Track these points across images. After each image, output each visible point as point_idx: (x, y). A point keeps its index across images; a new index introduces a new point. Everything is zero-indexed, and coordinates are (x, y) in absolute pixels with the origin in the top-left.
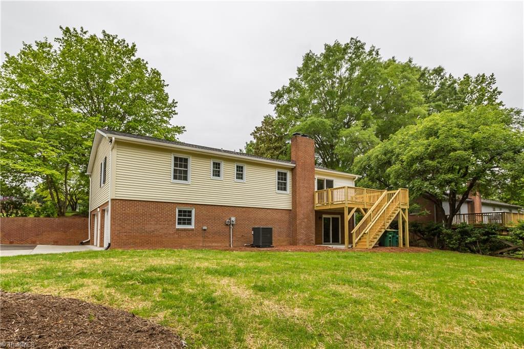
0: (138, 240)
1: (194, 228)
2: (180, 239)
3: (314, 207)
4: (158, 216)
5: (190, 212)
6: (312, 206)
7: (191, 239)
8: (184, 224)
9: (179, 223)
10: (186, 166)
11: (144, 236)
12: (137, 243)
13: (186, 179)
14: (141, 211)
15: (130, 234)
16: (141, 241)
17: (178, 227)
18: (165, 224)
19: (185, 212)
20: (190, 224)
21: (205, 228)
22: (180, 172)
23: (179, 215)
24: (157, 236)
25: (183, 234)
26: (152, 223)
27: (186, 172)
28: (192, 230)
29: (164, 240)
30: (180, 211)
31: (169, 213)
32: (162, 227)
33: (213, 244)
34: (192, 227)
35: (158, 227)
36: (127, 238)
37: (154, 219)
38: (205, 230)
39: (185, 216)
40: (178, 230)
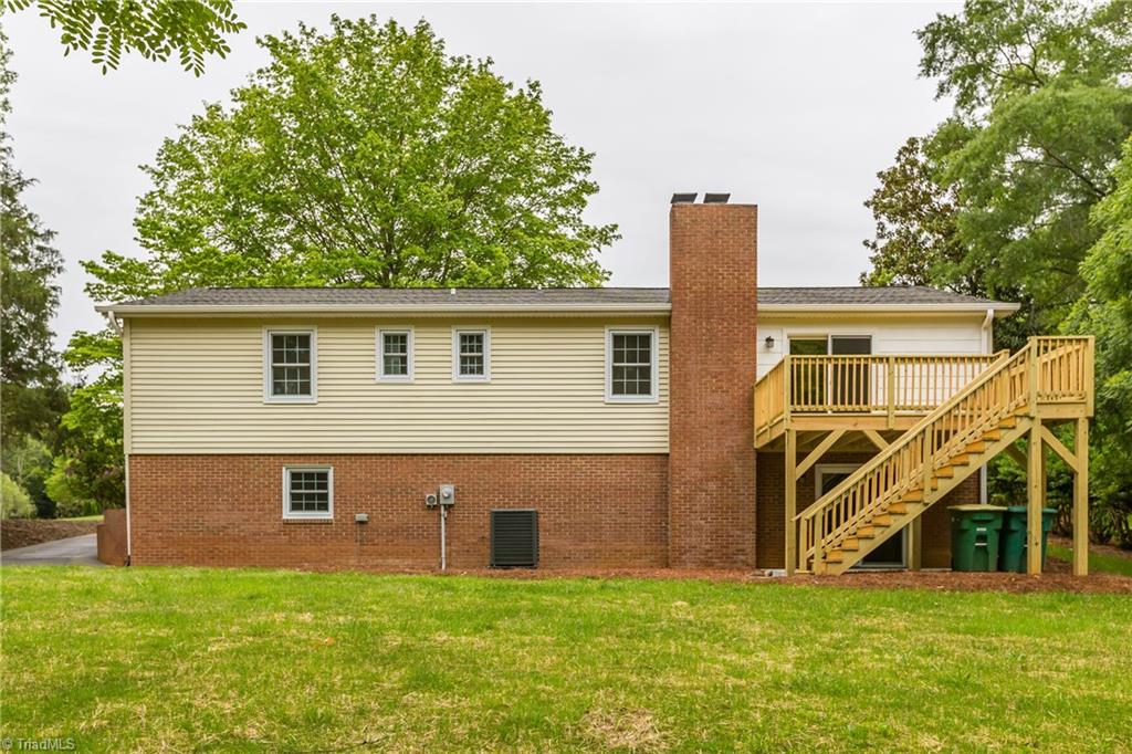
0: (190, 549)
1: (332, 517)
2: (293, 548)
3: (750, 439)
4: (235, 490)
5: (324, 476)
6: (741, 437)
7: (324, 548)
8: (310, 507)
9: (295, 507)
10: (306, 357)
11: (203, 539)
12: (187, 555)
13: (306, 389)
14: (192, 481)
15: (171, 534)
16: (196, 551)
17: (288, 514)
18: (254, 510)
19: (309, 476)
20: (324, 507)
21: (362, 516)
22: (292, 373)
23: (294, 486)
24: (235, 540)
25: (302, 534)
26: (220, 507)
27: (306, 372)
28: (327, 523)
29: (252, 548)
30: (295, 476)
31: (262, 480)
32: (245, 517)
33: (391, 561)
34: (328, 515)
35: (236, 516)
36: (165, 545)
37: (225, 497)
38: (362, 523)
39: (310, 488)
40: (287, 523)
